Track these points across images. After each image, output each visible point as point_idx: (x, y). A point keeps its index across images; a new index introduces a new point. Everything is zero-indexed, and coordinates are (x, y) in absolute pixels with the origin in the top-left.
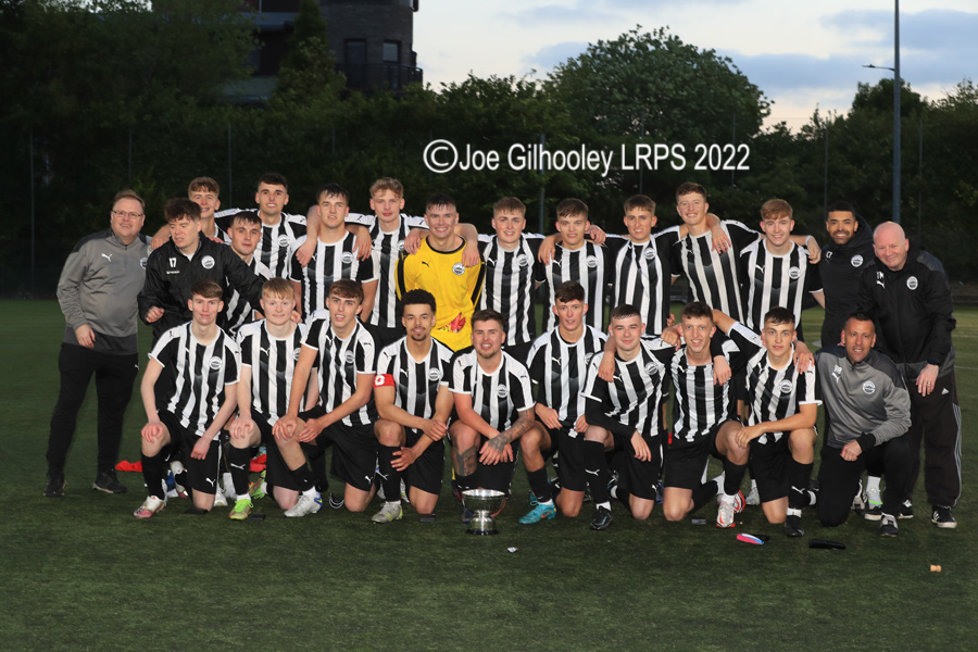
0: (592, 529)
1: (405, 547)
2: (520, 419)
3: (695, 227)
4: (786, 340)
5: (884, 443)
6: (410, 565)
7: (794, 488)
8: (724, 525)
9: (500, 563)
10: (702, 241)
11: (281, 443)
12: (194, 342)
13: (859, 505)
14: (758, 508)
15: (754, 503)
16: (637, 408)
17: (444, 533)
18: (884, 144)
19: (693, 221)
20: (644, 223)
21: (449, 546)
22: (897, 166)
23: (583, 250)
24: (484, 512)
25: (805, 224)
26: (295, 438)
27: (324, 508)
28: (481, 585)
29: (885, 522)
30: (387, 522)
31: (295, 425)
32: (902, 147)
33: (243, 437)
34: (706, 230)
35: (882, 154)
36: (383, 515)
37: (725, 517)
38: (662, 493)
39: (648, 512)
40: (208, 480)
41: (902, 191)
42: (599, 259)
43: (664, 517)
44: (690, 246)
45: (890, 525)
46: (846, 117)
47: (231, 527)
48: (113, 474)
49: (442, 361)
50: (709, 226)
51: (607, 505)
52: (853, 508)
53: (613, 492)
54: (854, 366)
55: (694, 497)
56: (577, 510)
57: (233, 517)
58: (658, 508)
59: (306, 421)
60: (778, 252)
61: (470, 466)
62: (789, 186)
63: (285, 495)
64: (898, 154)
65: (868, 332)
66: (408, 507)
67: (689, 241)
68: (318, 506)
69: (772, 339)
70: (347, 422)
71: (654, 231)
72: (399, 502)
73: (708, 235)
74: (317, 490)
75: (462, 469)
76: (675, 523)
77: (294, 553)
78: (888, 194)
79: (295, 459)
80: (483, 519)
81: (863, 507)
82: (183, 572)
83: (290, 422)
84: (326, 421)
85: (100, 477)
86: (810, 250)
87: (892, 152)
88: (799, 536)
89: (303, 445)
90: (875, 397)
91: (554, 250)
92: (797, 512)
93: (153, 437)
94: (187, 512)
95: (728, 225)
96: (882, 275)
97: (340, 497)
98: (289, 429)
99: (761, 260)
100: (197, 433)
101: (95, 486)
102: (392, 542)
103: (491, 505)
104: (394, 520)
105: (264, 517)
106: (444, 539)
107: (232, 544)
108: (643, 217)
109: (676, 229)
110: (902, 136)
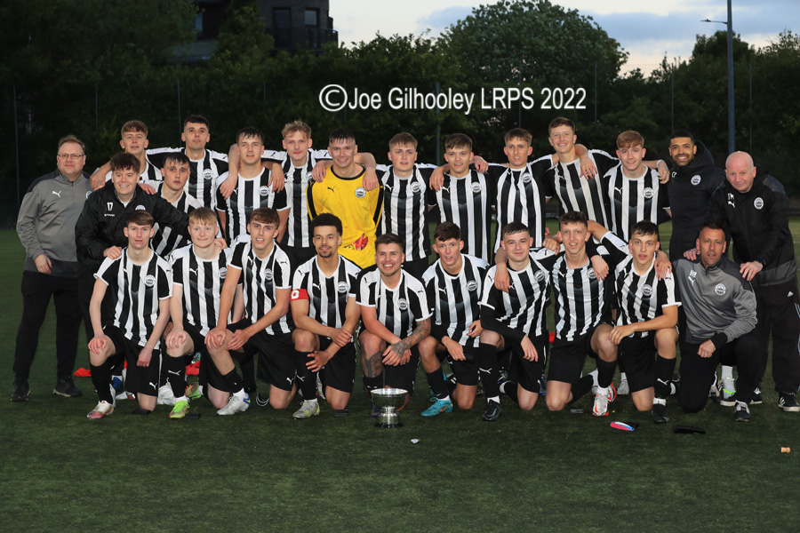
0: (485, 420)
1: (321, 441)
2: (419, 328)
3: (565, 155)
4: (650, 249)
5: (735, 340)
6: (326, 457)
7: (659, 380)
8: (599, 414)
9: (405, 454)
10: (572, 168)
11: (213, 351)
12: (130, 264)
13: (715, 393)
14: (628, 397)
15: (624, 393)
16: (526, 311)
17: (356, 427)
18: (720, 84)
19: (563, 150)
20: (522, 151)
21: (360, 439)
22: (731, 102)
23: (468, 177)
24: (390, 408)
25: (656, 151)
26: (224, 346)
27: (252, 407)
28: (387, 475)
29: (739, 409)
30: (306, 418)
31: (224, 335)
32: (735, 86)
33: (177, 347)
34: (575, 158)
35: (719, 91)
36: (302, 412)
37: (600, 407)
38: (545, 388)
39: (532, 404)
40: (151, 384)
41: (736, 123)
42: (482, 185)
43: (546, 407)
44: (561, 173)
45: (743, 410)
46: (688, 63)
47: (171, 426)
48: (71, 382)
49: (349, 275)
50: (578, 155)
51: (496, 399)
52: (710, 395)
53: (502, 388)
54: (708, 270)
55: (573, 390)
56: (471, 403)
57: (172, 417)
58: (542, 399)
59: (234, 332)
60: (633, 176)
61: (376, 368)
62: (642, 120)
63: (217, 395)
64: (732, 92)
65: (720, 238)
66: (324, 403)
67: (560, 167)
68: (247, 406)
69: (638, 249)
70: (270, 331)
71: (530, 159)
72: (316, 400)
73: (577, 162)
74: (246, 391)
75: (370, 371)
76: (556, 413)
77: (224, 449)
78: (724, 126)
79: (225, 365)
80: (389, 414)
81: (718, 394)
82: (126, 469)
83: (220, 333)
84: (251, 331)
85: (59, 382)
86: (661, 172)
87: (727, 90)
88: (665, 422)
89: (233, 353)
90: (726, 298)
91: (443, 179)
92: (662, 402)
93: (100, 349)
94: (133, 413)
95: (594, 154)
96: (732, 196)
97: (266, 396)
98: (219, 339)
99: (619, 183)
100: (140, 344)
101: (55, 391)
102: (311, 437)
103: (396, 402)
104: (312, 416)
105: (199, 416)
106: (355, 432)
107: (171, 442)
108: (521, 146)
109: (549, 157)
110: (735, 78)
